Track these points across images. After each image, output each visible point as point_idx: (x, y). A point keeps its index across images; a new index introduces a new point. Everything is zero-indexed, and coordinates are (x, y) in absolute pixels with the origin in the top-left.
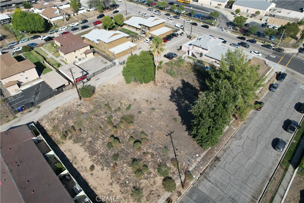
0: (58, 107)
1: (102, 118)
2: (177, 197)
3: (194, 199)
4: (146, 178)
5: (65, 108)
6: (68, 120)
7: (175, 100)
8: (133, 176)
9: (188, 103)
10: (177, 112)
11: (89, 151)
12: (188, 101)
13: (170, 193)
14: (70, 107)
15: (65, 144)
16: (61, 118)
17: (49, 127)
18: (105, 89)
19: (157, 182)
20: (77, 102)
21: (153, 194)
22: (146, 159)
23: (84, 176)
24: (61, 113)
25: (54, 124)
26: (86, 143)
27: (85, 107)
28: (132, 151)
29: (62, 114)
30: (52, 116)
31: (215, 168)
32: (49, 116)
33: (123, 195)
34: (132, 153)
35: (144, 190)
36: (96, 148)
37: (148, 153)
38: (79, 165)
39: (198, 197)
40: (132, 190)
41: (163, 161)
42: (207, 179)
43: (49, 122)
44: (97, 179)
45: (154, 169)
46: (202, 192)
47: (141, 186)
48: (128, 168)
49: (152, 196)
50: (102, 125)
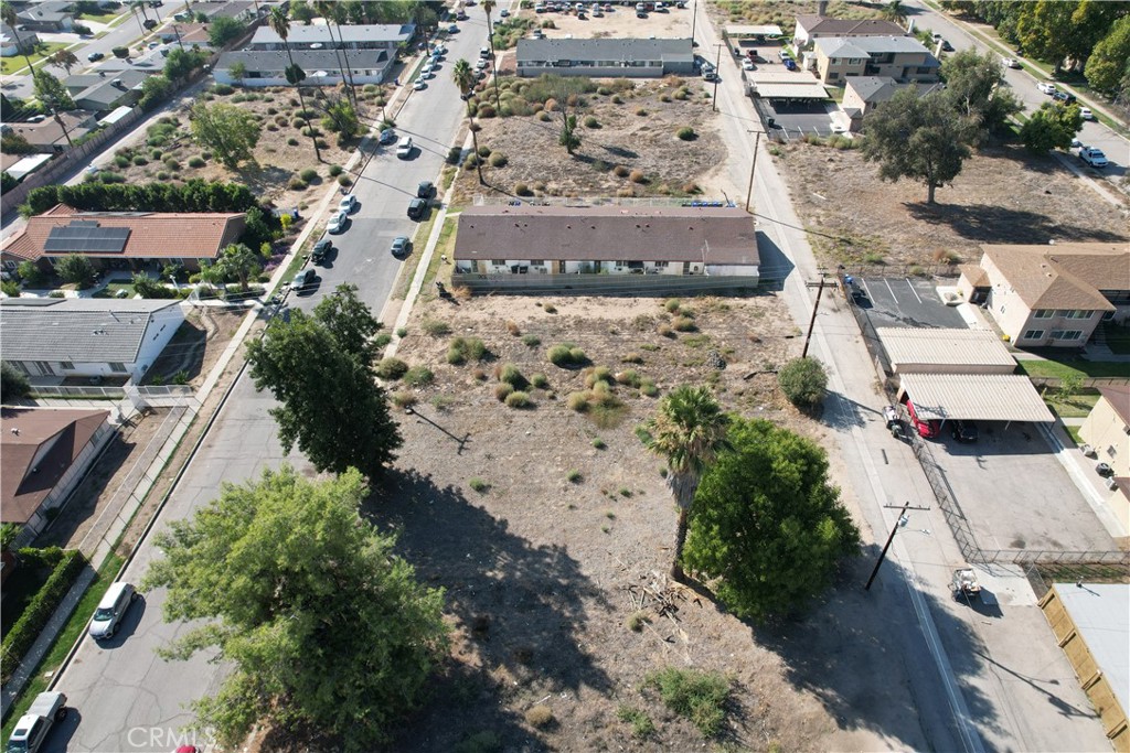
5: (783, 343)
6: (727, 332)
7: (548, 560)
9: (490, 574)
10: (498, 518)
14: (781, 351)
16: (748, 326)
24: (769, 331)
29: (764, 331)
30: (774, 317)
32: (776, 313)
45: (439, 371)
50: (645, 368)
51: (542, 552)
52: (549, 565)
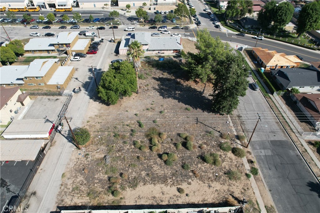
0: (63, 174)
1: (127, 149)
2: (251, 155)
3: (259, 149)
4: (223, 161)
5: (74, 169)
6: (95, 176)
7: (167, 96)
8: (214, 167)
9: (179, 92)
10: (181, 103)
11: (158, 182)
12: (178, 91)
13: (245, 157)
14: (77, 164)
15: (126, 197)
16: (84, 180)
17: (82, 199)
18: (93, 124)
19: (231, 157)
20: (80, 154)
21: (239, 166)
22: (206, 149)
23: (183, 202)
24: (76, 177)
25: (85, 192)
26: (146, 179)
27: (95, 152)
28: (189, 152)
29: (78, 177)
30: (68, 187)
31: (245, 123)
32: (66, 190)
33: (226, 185)
34: (191, 154)
35: (232, 169)
36: (161, 174)
37: (201, 145)
38: (167, 199)
39: (259, 146)
40: (226, 176)
41: (216, 142)
42: (250, 132)
43: (75, 195)
44: (196, 194)
45: (219, 151)
46: (257, 141)
47: (227, 168)
48: (204, 166)
49: (240, 168)
50: (137, 155)
51: (169, 97)
52: (167, 95)
